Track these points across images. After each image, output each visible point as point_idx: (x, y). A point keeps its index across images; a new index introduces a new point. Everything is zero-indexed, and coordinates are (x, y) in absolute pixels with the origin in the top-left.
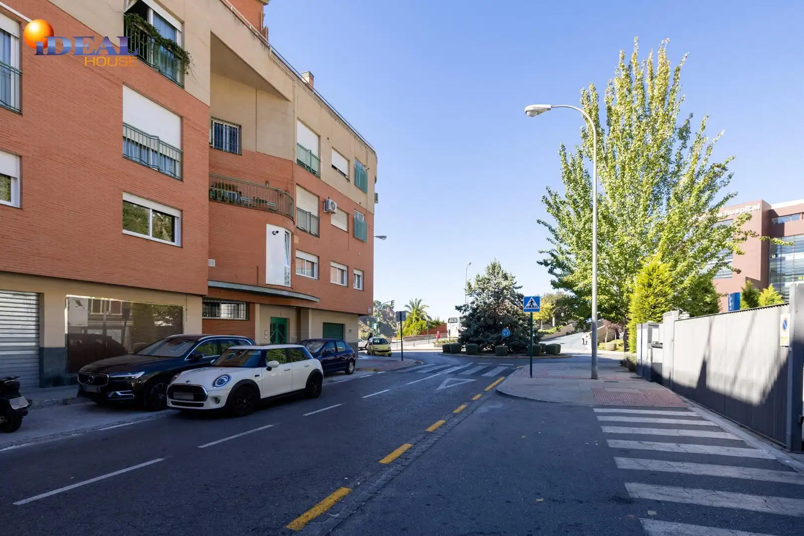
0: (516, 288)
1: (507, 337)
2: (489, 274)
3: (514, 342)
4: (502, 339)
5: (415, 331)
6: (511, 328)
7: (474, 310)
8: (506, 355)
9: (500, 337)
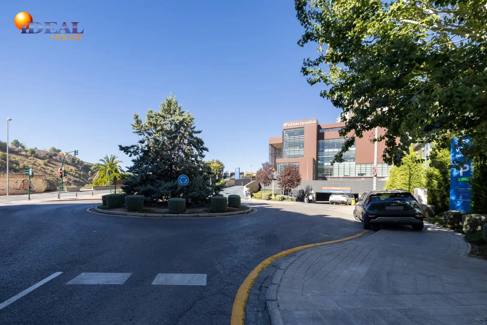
0: (196, 133)
1: (186, 187)
2: (165, 110)
3: (193, 193)
4: (178, 189)
5: (108, 181)
6: (190, 175)
7: (146, 153)
8: (183, 212)
9: (176, 187)
